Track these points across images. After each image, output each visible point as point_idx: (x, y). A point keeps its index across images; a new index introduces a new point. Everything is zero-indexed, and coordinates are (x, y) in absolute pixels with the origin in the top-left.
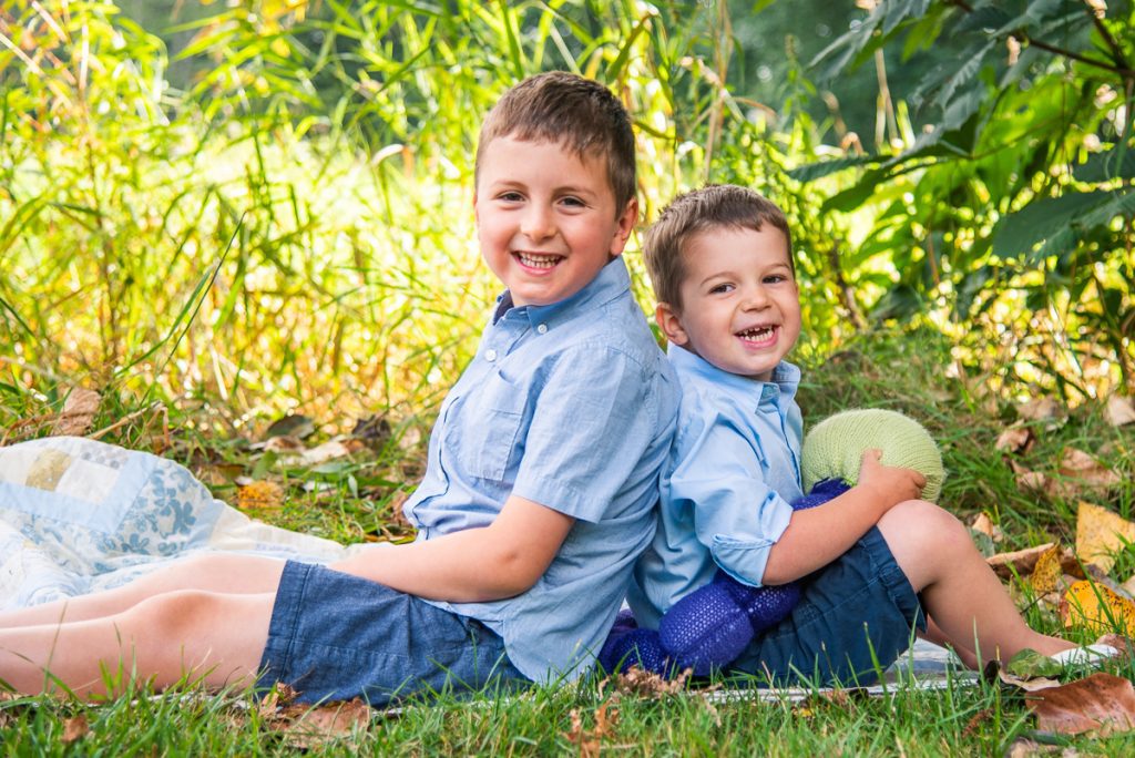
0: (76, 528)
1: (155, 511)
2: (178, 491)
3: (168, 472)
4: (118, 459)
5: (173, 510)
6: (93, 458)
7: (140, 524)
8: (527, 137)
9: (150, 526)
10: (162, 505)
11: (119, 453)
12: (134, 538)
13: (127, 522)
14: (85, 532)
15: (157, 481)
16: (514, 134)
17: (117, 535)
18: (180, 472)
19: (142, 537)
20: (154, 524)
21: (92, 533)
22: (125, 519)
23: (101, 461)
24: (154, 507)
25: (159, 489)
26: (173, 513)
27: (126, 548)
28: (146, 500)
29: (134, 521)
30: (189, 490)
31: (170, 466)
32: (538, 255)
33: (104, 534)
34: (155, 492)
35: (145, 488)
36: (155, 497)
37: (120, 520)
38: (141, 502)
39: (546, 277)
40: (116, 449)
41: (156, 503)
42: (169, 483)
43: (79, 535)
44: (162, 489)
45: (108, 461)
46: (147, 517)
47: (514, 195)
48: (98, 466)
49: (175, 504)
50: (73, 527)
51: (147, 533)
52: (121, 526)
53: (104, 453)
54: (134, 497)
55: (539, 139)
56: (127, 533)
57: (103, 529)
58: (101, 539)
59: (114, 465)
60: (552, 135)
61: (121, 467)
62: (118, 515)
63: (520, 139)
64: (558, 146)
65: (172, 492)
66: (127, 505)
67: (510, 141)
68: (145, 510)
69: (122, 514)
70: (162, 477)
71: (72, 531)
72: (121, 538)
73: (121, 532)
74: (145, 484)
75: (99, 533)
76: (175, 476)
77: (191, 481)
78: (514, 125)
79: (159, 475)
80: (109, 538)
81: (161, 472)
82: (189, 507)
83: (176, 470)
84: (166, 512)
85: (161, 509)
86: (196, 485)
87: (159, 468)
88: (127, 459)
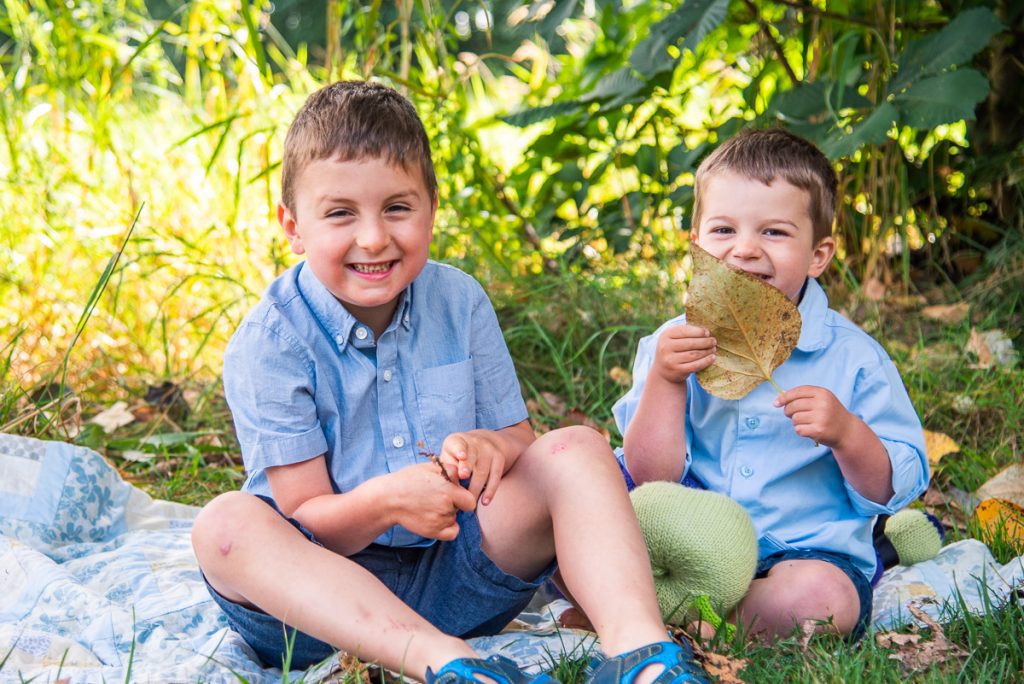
0: (14, 522)
1: (83, 498)
2: (97, 476)
3: (86, 459)
4: (36, 451)
5: (96, 495)
6: (12, 451)
7: (72, 513)
8: (350, 156)
9: (80, 513)
10: (87, 492)
11: (35, 444)
12: (70, 526)
13: (61, 512)
14: (25, 525)
15: (78, 469)
16: (336, 156)
17: (55, 525)
18: (95, 458)
19: (76, 524)
20: (84, 511)
21: (32, 525)
22: (58, 509)
23: (20, 453)
24: (81, 494)
25: (82, 477)
26: (97, 499)
27: (64, 536)
28: (73, 488)
29: (67, 510)
30: (105, 475)
31: (86, 454)
32: (375, 265)
33: (44, 526)
34: (78, 480)
35: (68, 478)
36: (80, 486)
37: (55, 510)
38: (68, 491)
39: (384, 281)
40: (32, 440)
41: (82, 490)
42: (90, 470)
43: (19, 528)
44: (84, 476)
45: (27, 454)
46: (77, 505)
47: (344, 211)
48: (18, 460)
49: (97, 489)
50: (10, 521)
51: (79, 522)
52: (57, 517)
53: (21, 446)
54: (61, 487)
55: (363, 156)
56: (63, 522)
57: (42, 521)
58: (42, 531)
59: (34, 457)
60: (374, 151)
61: (41, 458)
62: (52, 505)
63: (342, 160)
64: (381, 161)
65: (93, 478)
66: (57, 495)
67: (332, 162)
68: (74, 499)
69: (56, 504)
70: (82, 465)
71: (10, 524)
72: (60, 528)
73: (58, 522)
74: (68, 473)
75: (38, 525)
76: (93, 463)
77: (106, 467)
78: (334, 147)
79: (78, 463)
80: (49, 528)
81: (80, 460)
82: (107, 491)
83: (92, 457)
84: (91, 499)
85: (87, 496)
86: (110, 470)
87: (77, 456)
88: (44, 450)
